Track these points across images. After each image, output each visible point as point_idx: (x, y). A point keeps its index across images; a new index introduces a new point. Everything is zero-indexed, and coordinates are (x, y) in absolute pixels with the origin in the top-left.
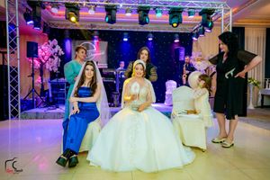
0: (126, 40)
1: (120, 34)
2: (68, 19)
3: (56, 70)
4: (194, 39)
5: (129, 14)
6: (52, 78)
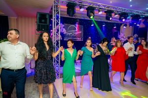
0: (92, 25)
2: (90, 17)
4: (125, 27)
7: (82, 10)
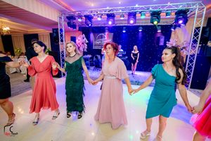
0: (124, 31)
1: (121, 28)
3: (85, 50)
5: (122, 18)
6: (84, 55)
7: (80, 20)
